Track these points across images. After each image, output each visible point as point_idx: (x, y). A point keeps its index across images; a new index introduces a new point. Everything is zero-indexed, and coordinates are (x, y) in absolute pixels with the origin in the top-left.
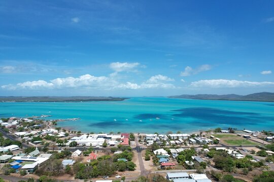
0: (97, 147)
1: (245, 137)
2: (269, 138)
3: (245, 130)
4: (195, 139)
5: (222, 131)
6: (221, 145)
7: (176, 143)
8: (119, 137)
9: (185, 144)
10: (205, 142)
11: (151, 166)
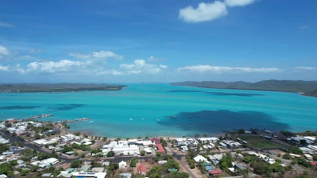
0: (135, 155)
1: (267, 138)
2: (288, 139)
3: (266, 131)
4: (225, 143)
5: (246, 132)
6: (250, 149)
7: (209, 148)
8: (150, 142)
9: (217, 148)
10: (235, 146)
11: (200, 174)
